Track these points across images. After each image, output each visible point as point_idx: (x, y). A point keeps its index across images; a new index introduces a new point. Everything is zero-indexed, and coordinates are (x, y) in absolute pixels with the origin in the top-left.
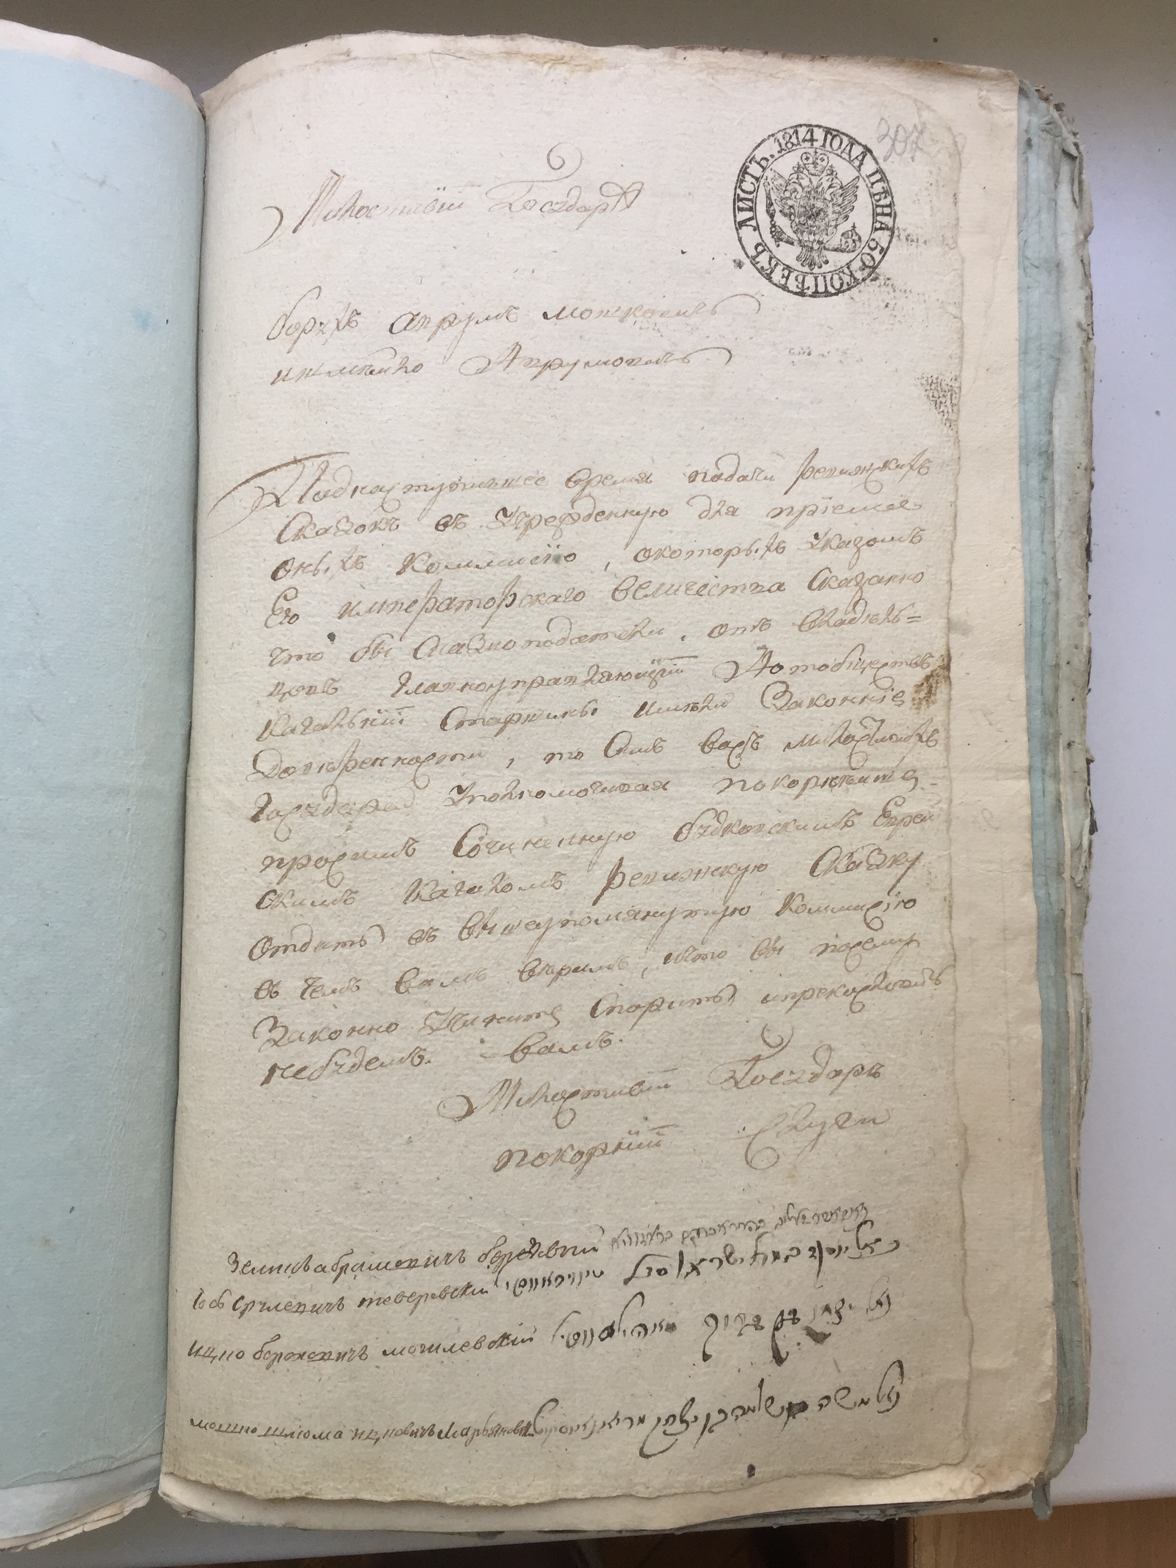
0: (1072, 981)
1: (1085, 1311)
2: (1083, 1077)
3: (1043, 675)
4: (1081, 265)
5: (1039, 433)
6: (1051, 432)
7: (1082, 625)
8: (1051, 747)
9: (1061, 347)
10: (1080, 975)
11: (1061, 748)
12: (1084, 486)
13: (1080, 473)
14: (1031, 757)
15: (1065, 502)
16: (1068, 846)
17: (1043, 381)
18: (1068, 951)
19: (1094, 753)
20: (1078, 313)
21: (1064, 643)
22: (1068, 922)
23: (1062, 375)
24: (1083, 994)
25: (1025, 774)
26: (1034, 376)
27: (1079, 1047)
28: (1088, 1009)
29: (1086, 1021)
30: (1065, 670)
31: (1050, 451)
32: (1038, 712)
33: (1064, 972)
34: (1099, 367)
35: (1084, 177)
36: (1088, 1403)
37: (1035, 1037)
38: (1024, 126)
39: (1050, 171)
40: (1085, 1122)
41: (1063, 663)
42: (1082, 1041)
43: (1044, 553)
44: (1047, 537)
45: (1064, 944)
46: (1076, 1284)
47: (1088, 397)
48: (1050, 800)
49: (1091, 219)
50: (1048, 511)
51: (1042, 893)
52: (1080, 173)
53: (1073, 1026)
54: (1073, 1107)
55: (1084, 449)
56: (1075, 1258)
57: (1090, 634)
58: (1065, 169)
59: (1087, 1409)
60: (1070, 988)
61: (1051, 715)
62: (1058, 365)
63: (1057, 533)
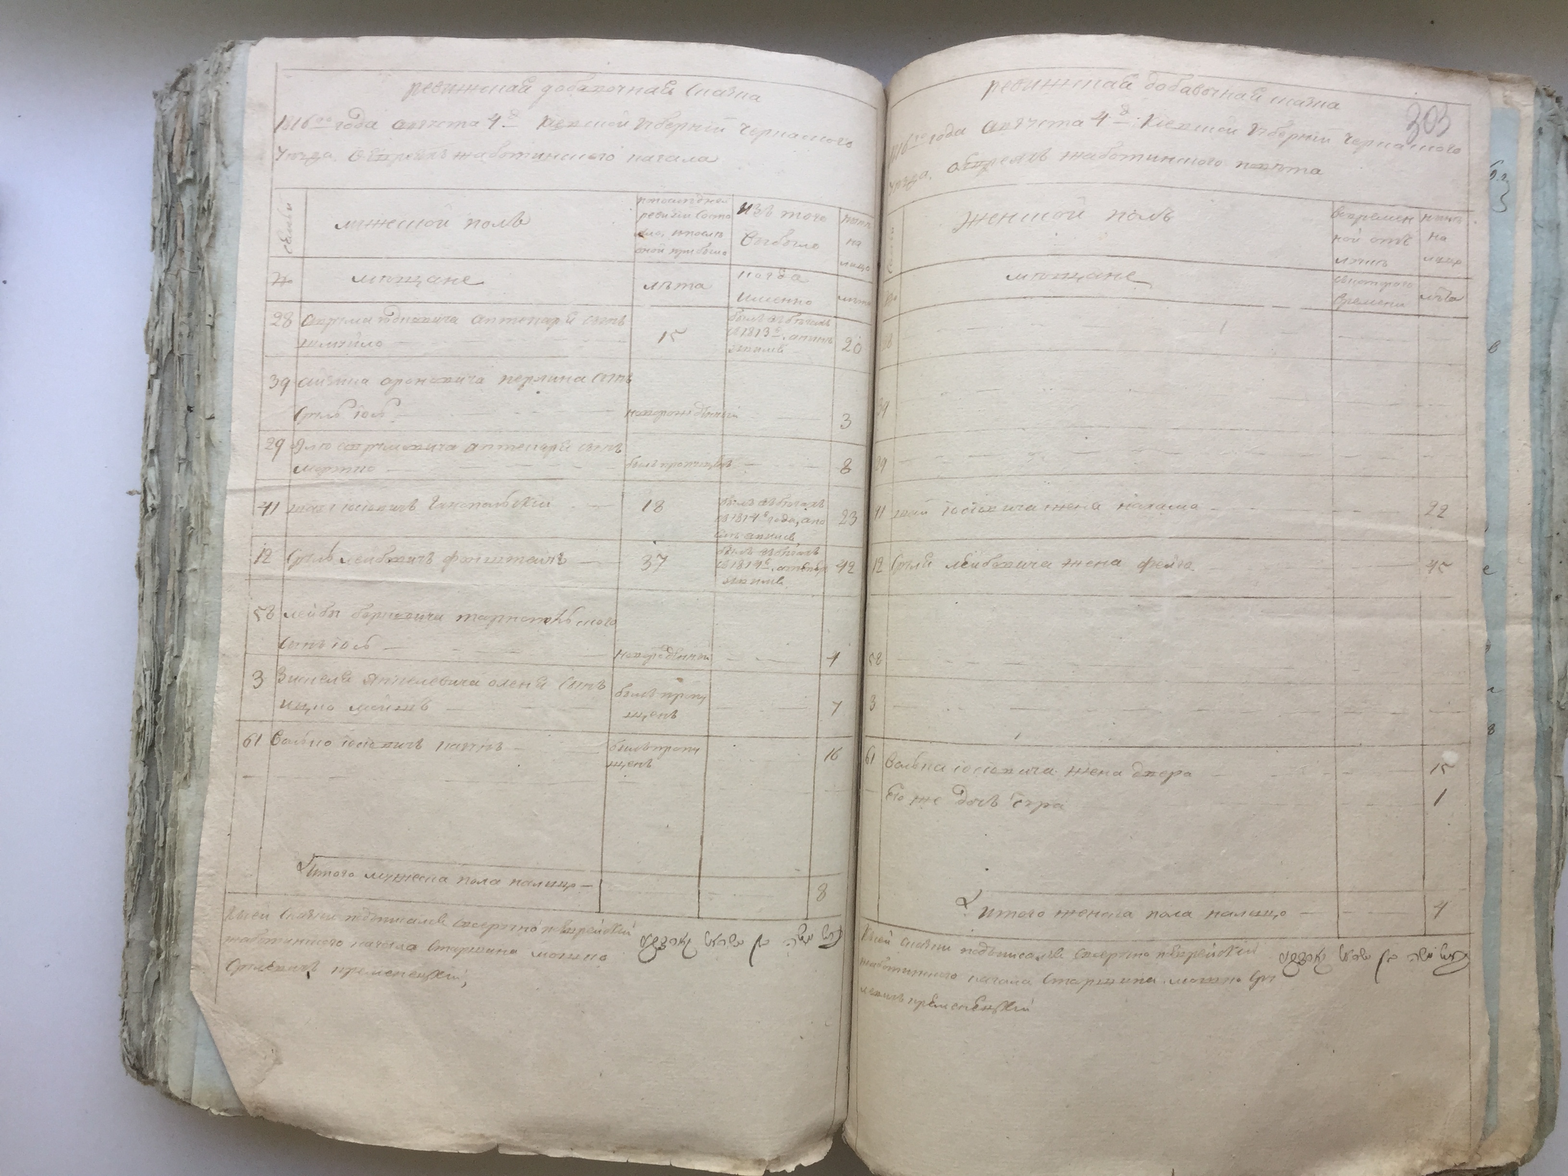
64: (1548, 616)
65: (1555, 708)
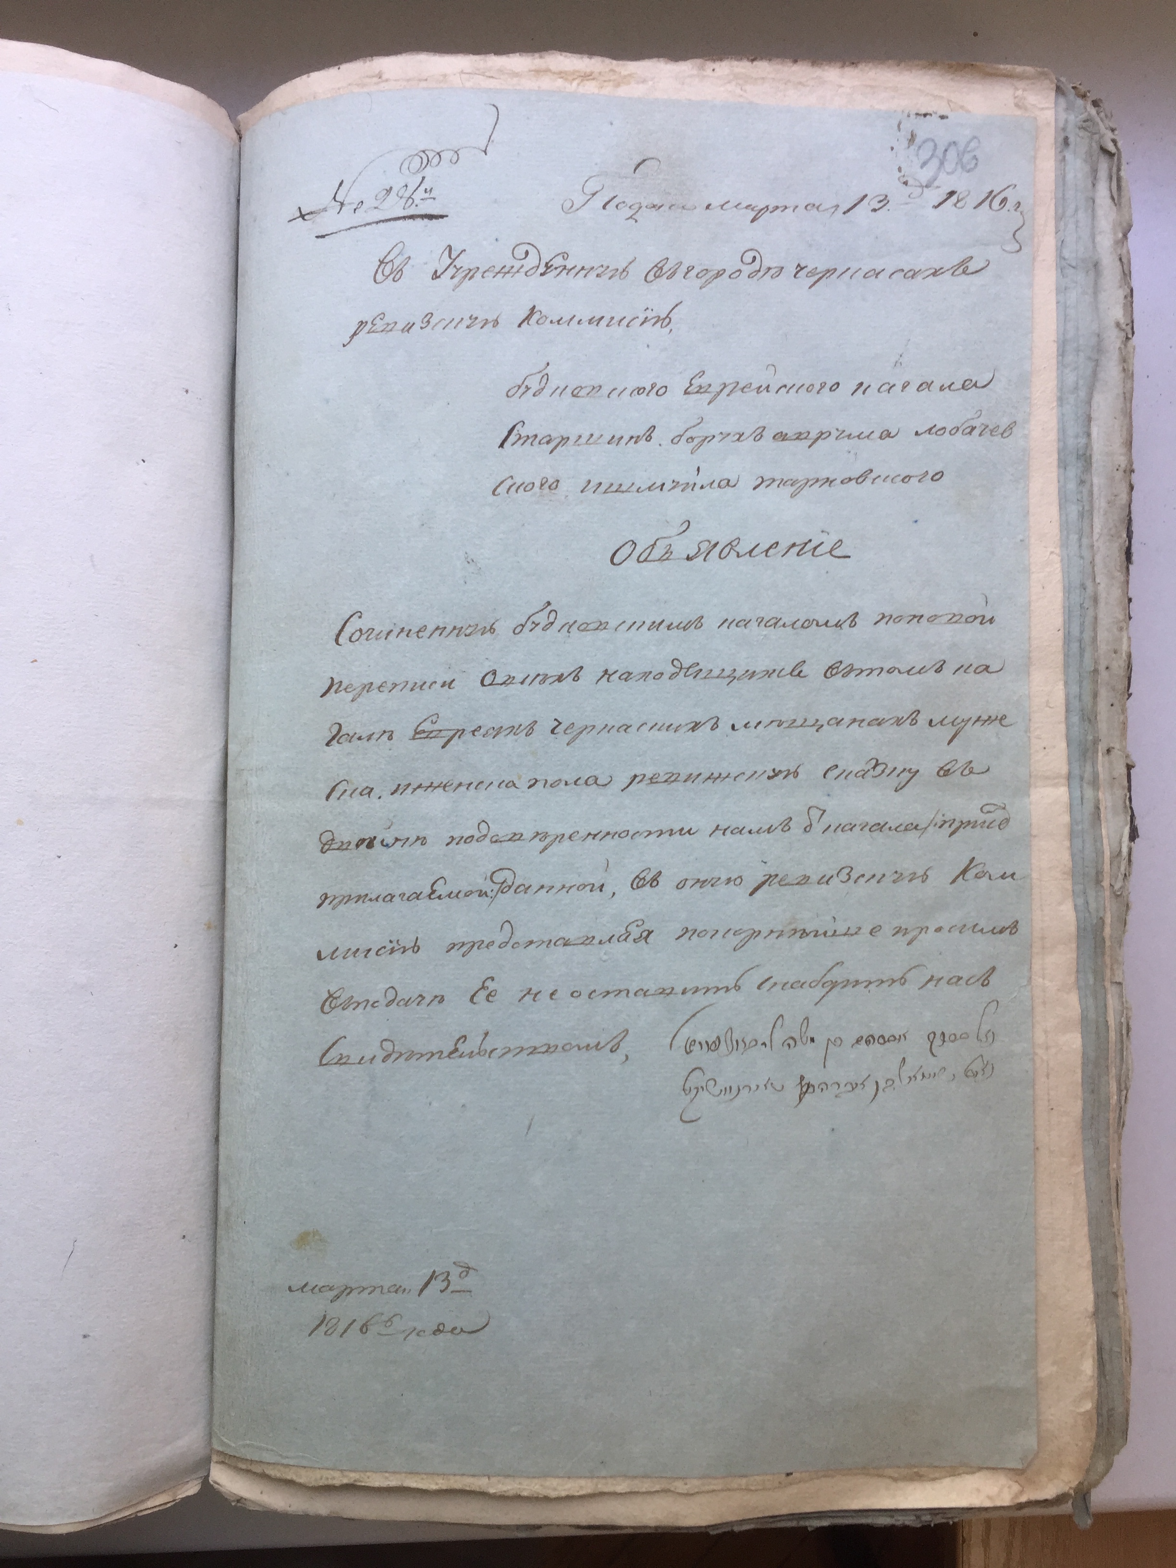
0: (1112, 990)
1: (1125, 1322)
2: (1123, 1087)
3: (1081, 682)
4: (1119, 263)
5: (1077, 436)
6: (1089, 435)
7: (1121, 629)
8: (1089, 754)
9: (1099, 348)
10: (1120, 984)
11: (1100, 754)
12: (1123, 488)
13: (1119, 475)
14: (1070, 763)
15: (1103, 504)
16: (1107, 854)
17: (1081, 382)
18: (1108, 960)
19: (1135, 758)
20: (1117, 313)
21: (1103, 647)
22: (1107, 931)
23: (1101, 375)
24: (1123, 1003)
25: (1064, 781)
26: (1071, 378)
27: (1118, 1057)
28: (1128, 1019)
29: (1126, 1030)
30: (1104, 675)
31: (1088, 454)
32: (1075, 719)
33: (1103, 980)
34: (1138, 367)
35: (1122, 173)
36: (1128, 1415)
37: (1074, 1046)
38: (1061, 125)
39: (1087, 168)
40: (1126, 1131)
41: (1102, 668)
42: (1122, 1050)
43: (1082, 557)
44: (1085, 541)
45: (1103, 954)
46: (1116, 1295)
47: (1128, 397)
48: (1089, 807)
49: (1131, 216)
50: (1087, 514)
51: (1080, 901)
52: (1119, 170)
53: (1113, 1035)
54: (1113, 1116)
55: (1124, 450)
56: (1114, 1269)
57: (1129, 638)
58: (1104, 165)
59: (1127, 1420)
60: (1109, 996)
61: (1090, 721)
62: (1097, 365)
63: (1096, 536)
64: (1096, 776)
65: (1107, 893)
